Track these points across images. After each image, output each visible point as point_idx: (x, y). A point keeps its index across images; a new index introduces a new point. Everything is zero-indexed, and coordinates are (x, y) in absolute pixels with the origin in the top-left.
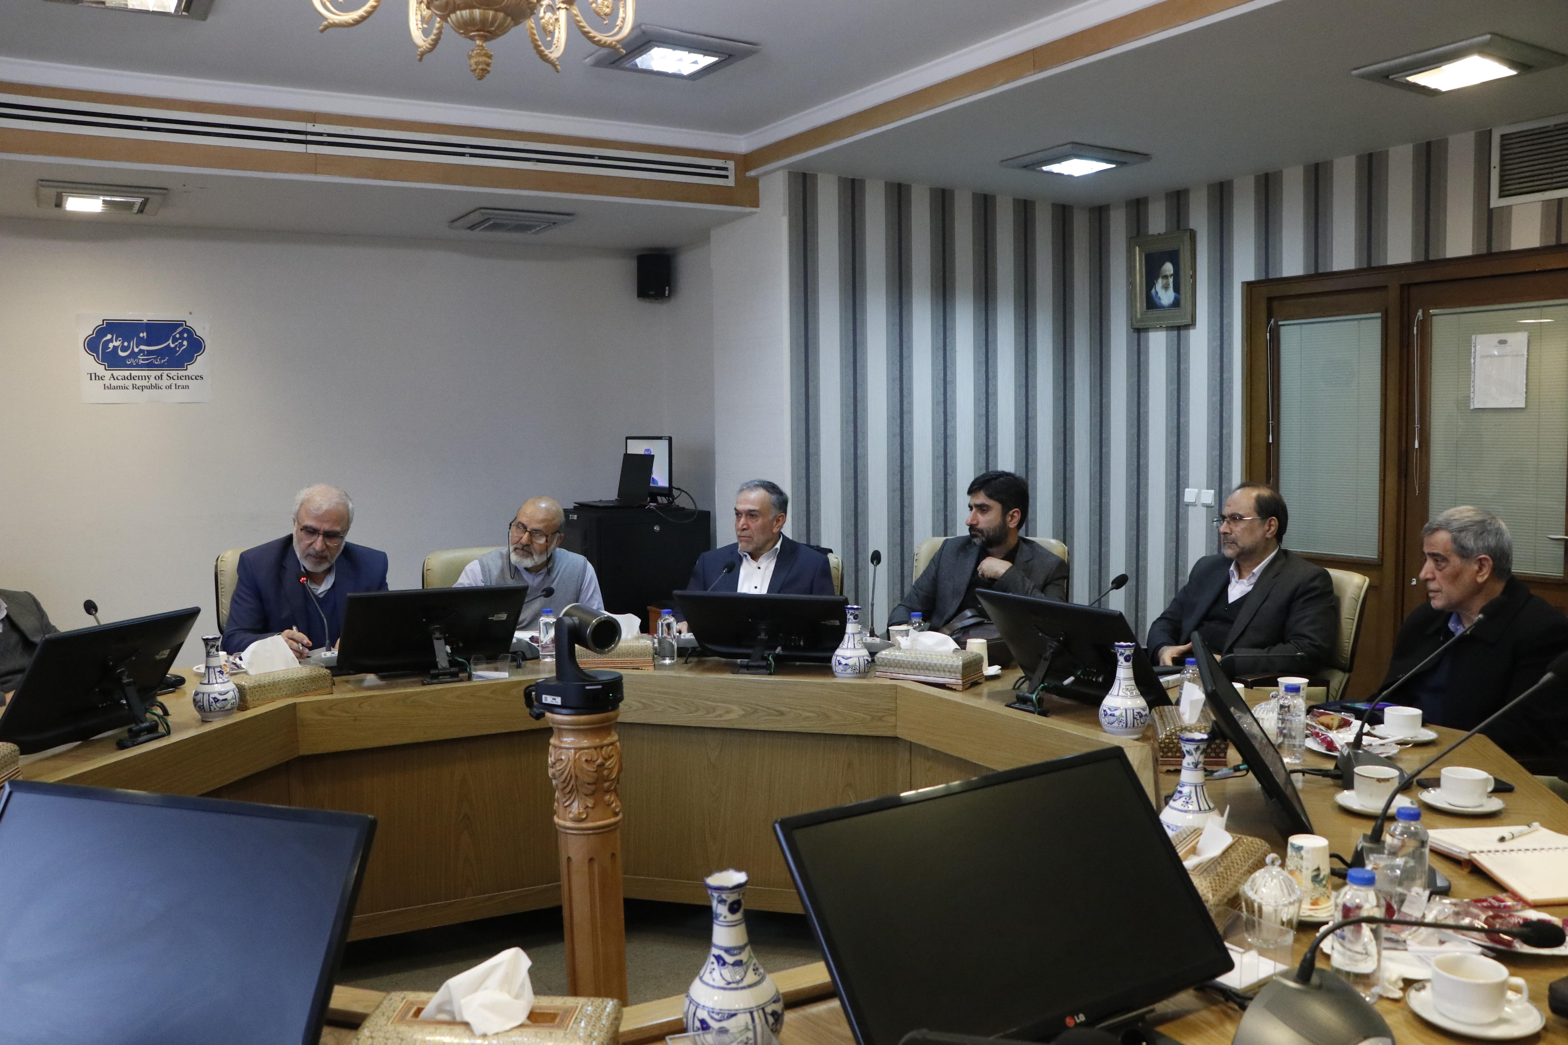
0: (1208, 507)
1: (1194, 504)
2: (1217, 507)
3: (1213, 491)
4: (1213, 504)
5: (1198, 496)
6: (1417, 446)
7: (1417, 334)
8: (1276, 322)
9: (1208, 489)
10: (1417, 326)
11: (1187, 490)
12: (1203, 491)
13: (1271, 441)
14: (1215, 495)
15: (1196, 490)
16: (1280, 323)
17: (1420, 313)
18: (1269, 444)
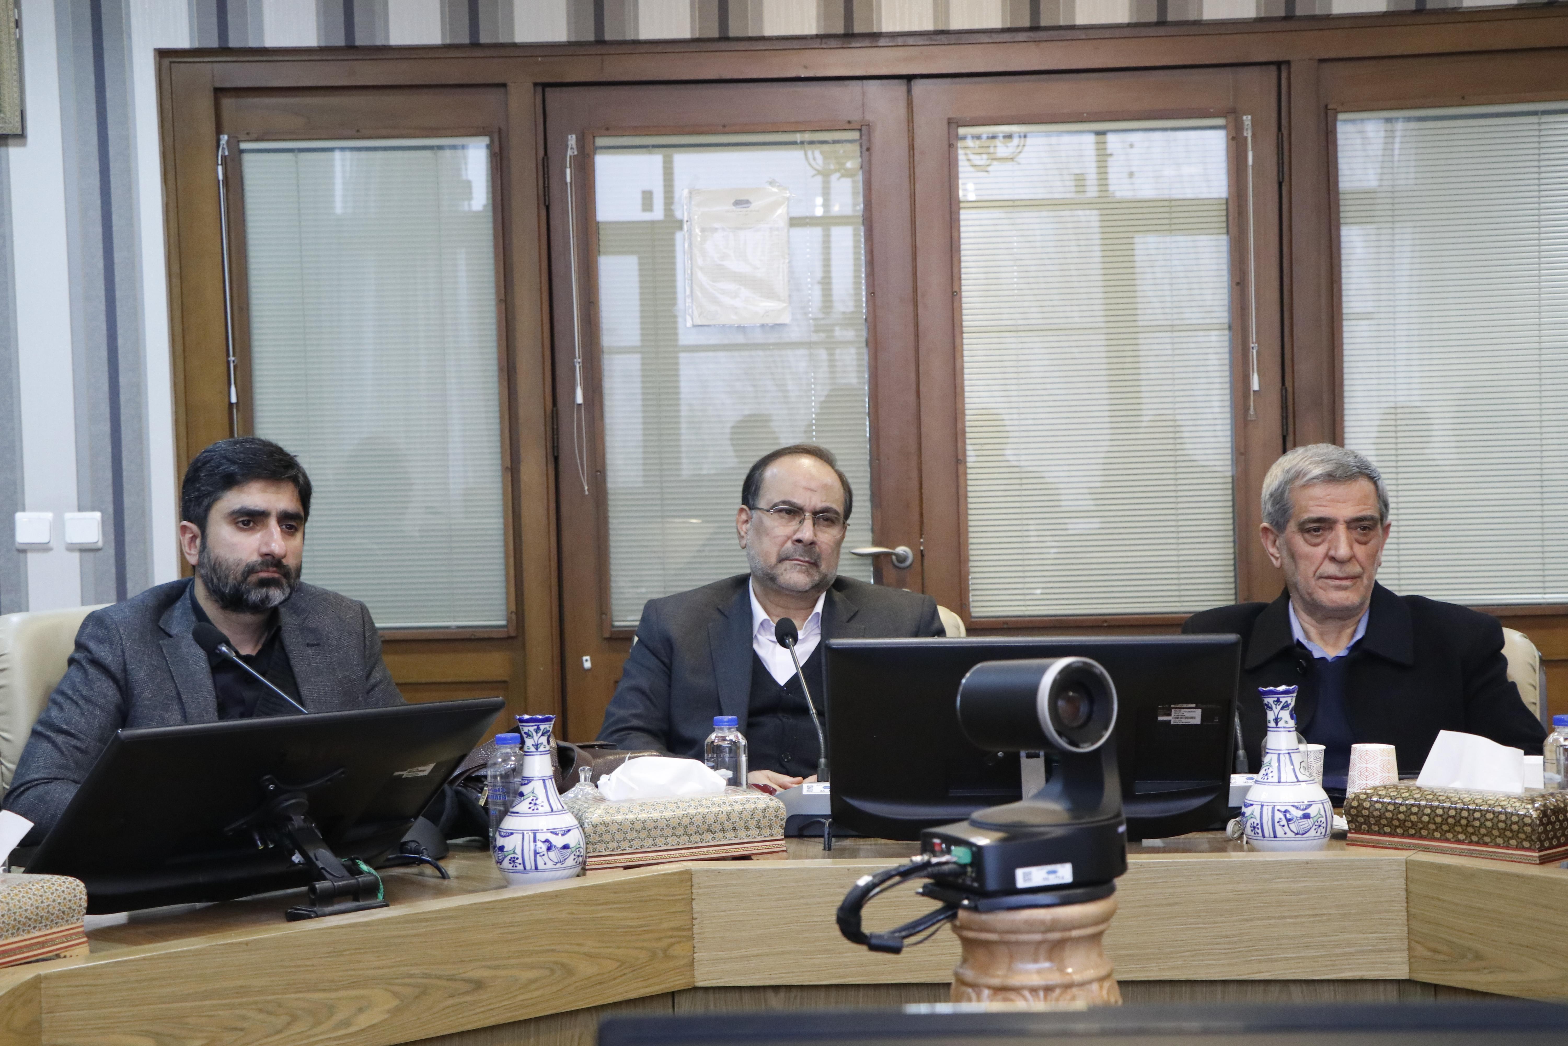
0: (85, 550)
1: (43, 548)
2: (111, 551)
3: (98, 515)
4: (100, 544)
5: (58, 525)
6: (579, 399)
7: (571, 183)
8: (234, 143)
9: (80, 509)
10: (570, 167)
11: (19, 516)
12: (68, 516)
13: (234, 399)
14: (103, 521)
15: (49, 515)
16: (243, 146)
17: (572, 140)
18: (231, 405)
